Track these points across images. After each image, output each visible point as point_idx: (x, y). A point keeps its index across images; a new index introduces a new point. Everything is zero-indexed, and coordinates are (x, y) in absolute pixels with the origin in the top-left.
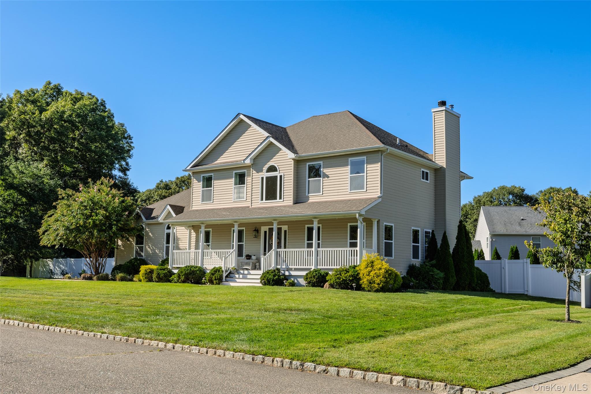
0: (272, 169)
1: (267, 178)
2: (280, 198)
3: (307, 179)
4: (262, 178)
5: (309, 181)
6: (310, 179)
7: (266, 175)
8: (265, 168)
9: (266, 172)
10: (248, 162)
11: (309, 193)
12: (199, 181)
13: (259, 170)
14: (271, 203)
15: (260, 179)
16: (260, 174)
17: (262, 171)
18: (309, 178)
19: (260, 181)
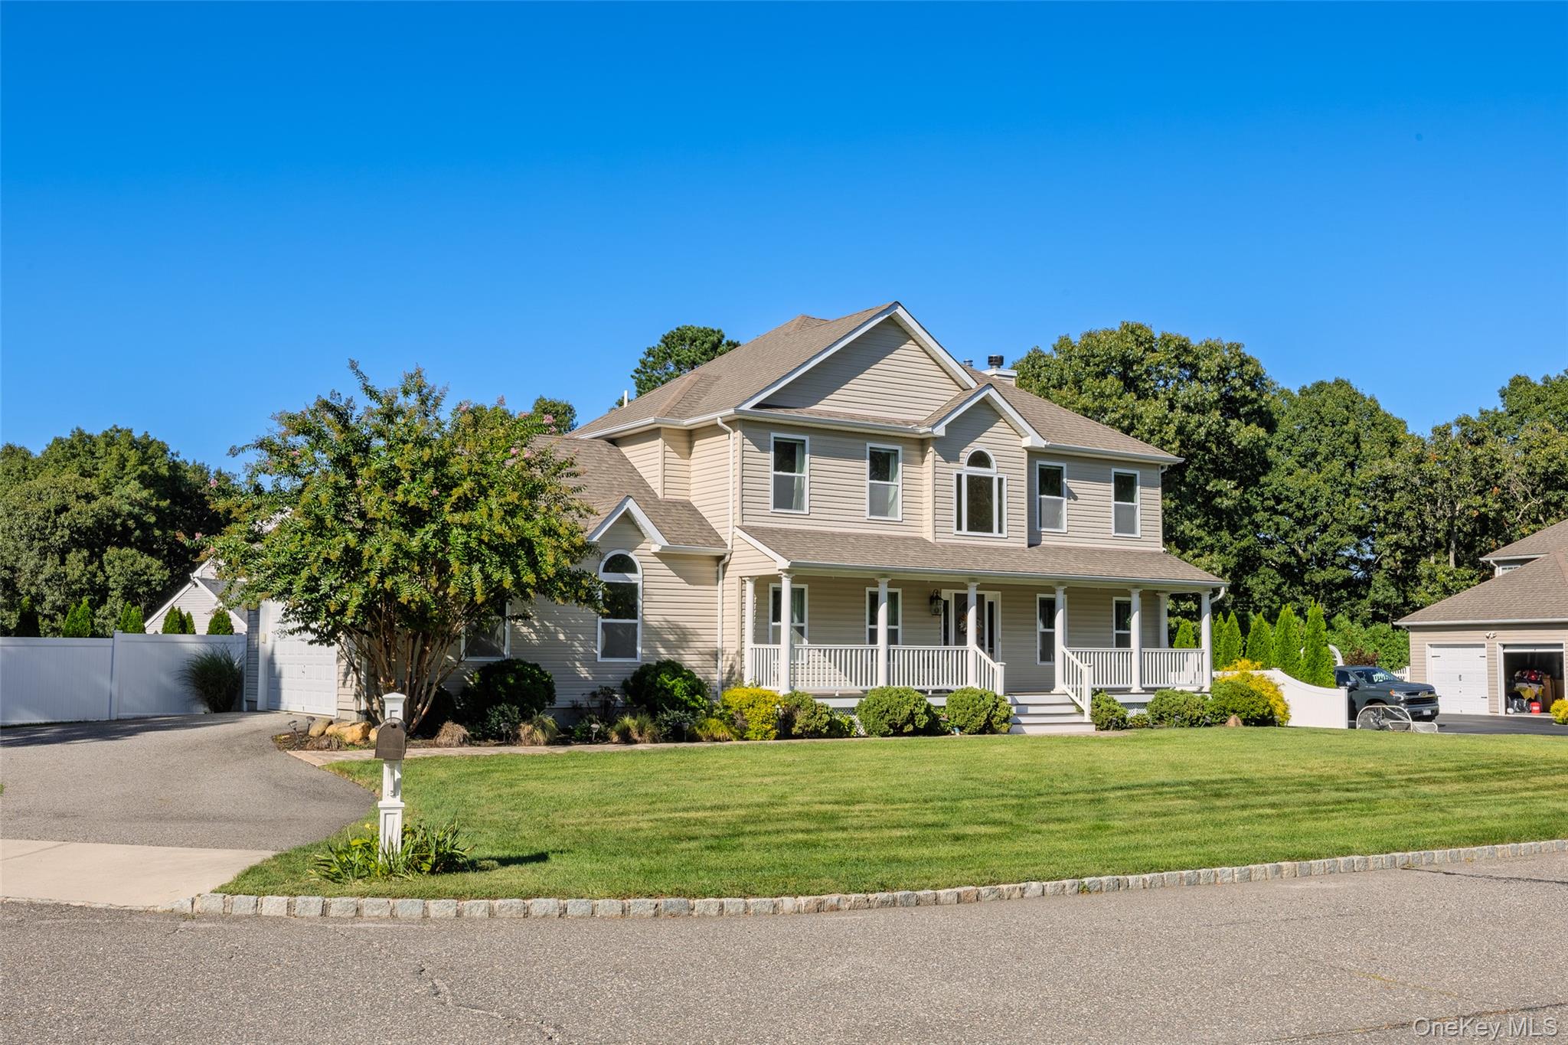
0: (980, 459)
1: (970, 478)
2: (1000, 531)
3: (1038, 496)
4: (959, 477)
5: (1040, 499)
6: (1042, 496)
7: (967, 471)
8: (965, 454)
9: (969, 465)
10: (940, 431)
11: (1040, 526)
12: (763, 449)
13: (951, 457)
14: (979, 539)
15: (955, 478)
16: (952, 465)
17: (956, 459)
18: (1041, 493)
19: (954, 483)
